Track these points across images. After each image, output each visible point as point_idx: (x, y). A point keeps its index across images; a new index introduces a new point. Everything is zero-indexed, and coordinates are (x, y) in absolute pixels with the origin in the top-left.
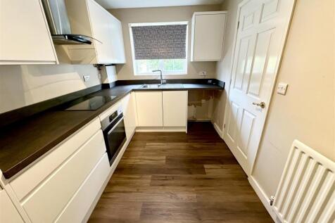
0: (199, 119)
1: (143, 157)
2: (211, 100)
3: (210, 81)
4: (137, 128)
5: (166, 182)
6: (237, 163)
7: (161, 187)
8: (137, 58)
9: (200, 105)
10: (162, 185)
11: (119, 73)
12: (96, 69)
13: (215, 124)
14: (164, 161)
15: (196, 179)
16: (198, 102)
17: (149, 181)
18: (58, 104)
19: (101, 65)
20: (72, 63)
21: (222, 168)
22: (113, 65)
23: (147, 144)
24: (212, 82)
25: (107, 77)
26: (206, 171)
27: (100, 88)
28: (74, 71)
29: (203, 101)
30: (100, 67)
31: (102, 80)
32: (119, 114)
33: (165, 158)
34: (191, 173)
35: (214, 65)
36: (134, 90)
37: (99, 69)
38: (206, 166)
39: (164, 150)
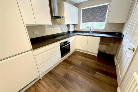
0: (107, 52)
1: (74, 60)
2: (117, 44)
3: (117, 34)
4: (77, 49)
5: (76, 71)
6: (116, 79)
7: (74, 71)
8: (82, 22)
9: (109, 45)
10: (75, 71)
11: (75, 28)
12: (67, 26)
13: (115, 57)
14: (80, 64)
15: (89, 75)
16: (108, 44)
17: (72, 68)
18: (53, 36)
19: (69, 25)
20: (59, 24)
21: (105, 77)
22: (73, 25)
23: (78, 56)
24: (118, 34)
25: (70, 29)
26: (96, 74)
27: (67, 33)
28: (59, 27)
29: (111, 44)
30: (68, 25)
31: (68, 30)
32: (68, 42)
33: (81, 63)
34: (88, 72)
35: (122, 25)
36: (77, 35)
37: (68, 26)
38: (97, 72)
39: (82, 60)
